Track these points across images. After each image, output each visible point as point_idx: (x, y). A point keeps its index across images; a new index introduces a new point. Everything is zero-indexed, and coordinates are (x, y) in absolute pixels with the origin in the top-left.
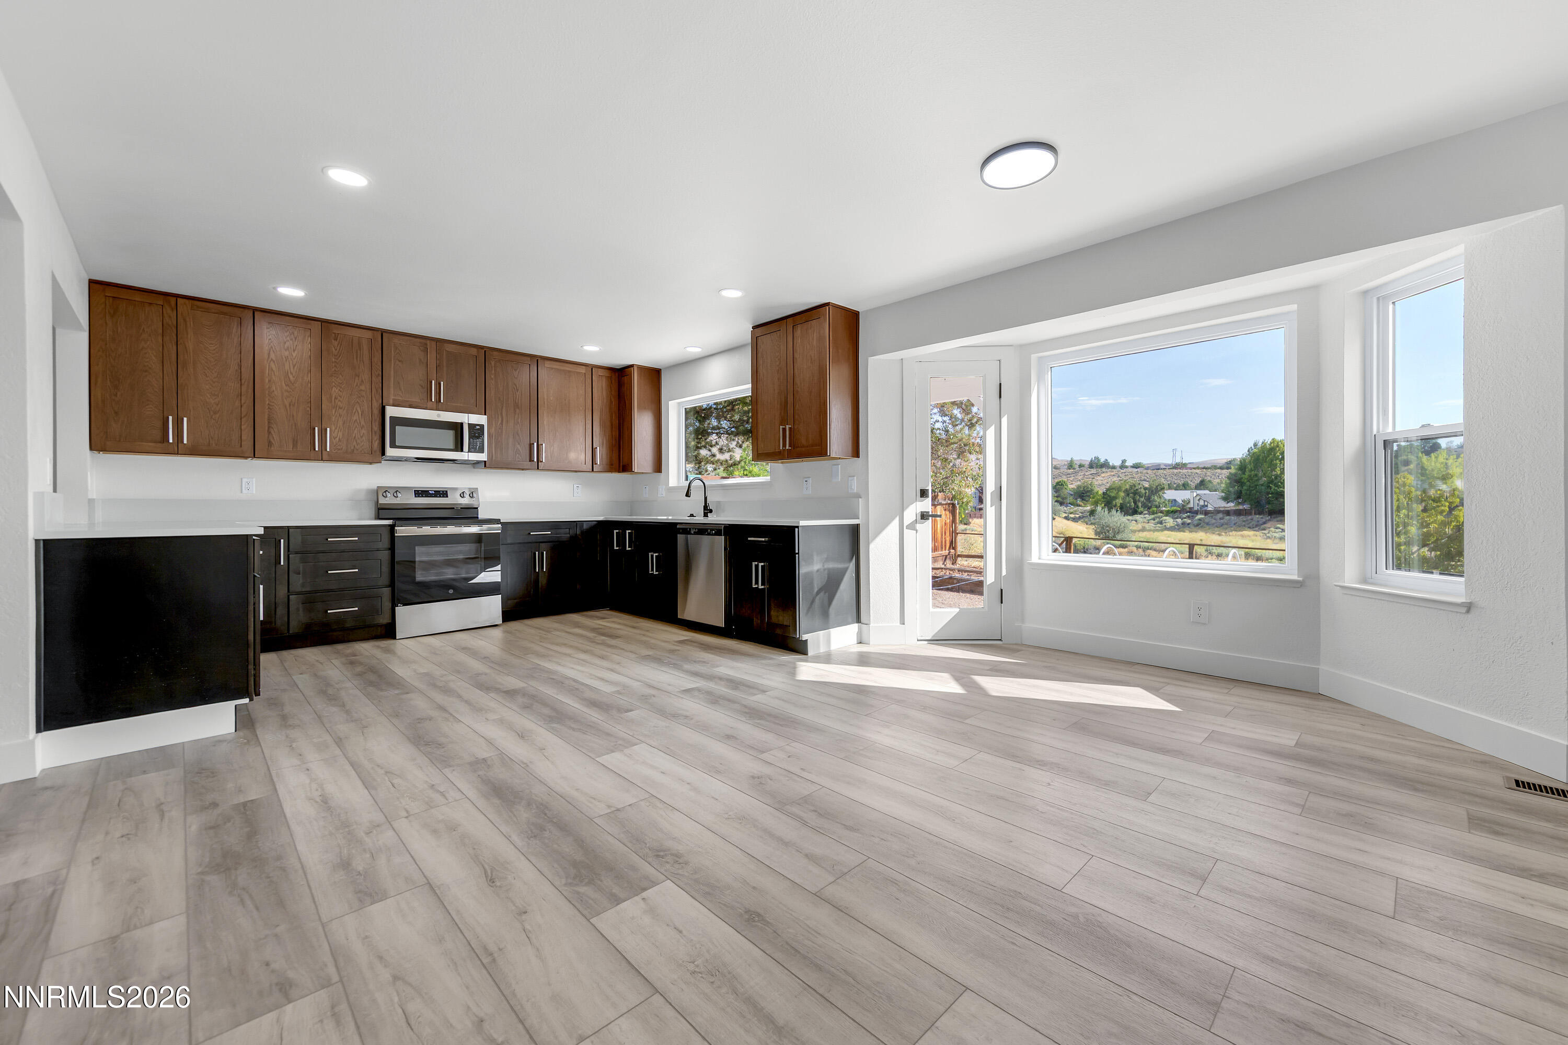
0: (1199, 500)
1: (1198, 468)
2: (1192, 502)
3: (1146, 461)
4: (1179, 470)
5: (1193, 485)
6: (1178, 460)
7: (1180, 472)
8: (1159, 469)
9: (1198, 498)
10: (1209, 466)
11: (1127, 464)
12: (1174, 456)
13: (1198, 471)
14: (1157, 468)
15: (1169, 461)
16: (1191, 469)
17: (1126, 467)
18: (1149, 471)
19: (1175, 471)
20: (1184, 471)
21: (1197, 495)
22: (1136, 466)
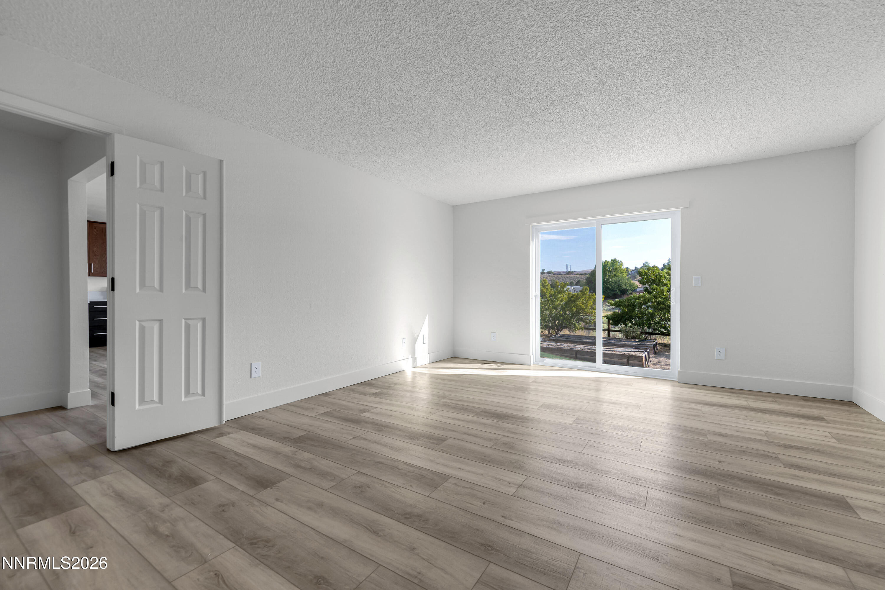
0: (574, 291)
1: (578, 274)
2: (571, 291)
3: (554, 270)
4: (569, 275)
5: (575, 283)
6: (569, 270)
7: (569, 276)
8: (560, 274)
9: (574, 290)
10: (583, 273)
11: (545, 271)
12: (567, 268)
13: (578, 276)
14: (559, 273)
15: (565, 270)
16: (575, 274)
17: (544, 273)
18: (555, 276)
19: (567, 275)
20: (572, 276)
21: (574, 288)
22: (549, 273)
